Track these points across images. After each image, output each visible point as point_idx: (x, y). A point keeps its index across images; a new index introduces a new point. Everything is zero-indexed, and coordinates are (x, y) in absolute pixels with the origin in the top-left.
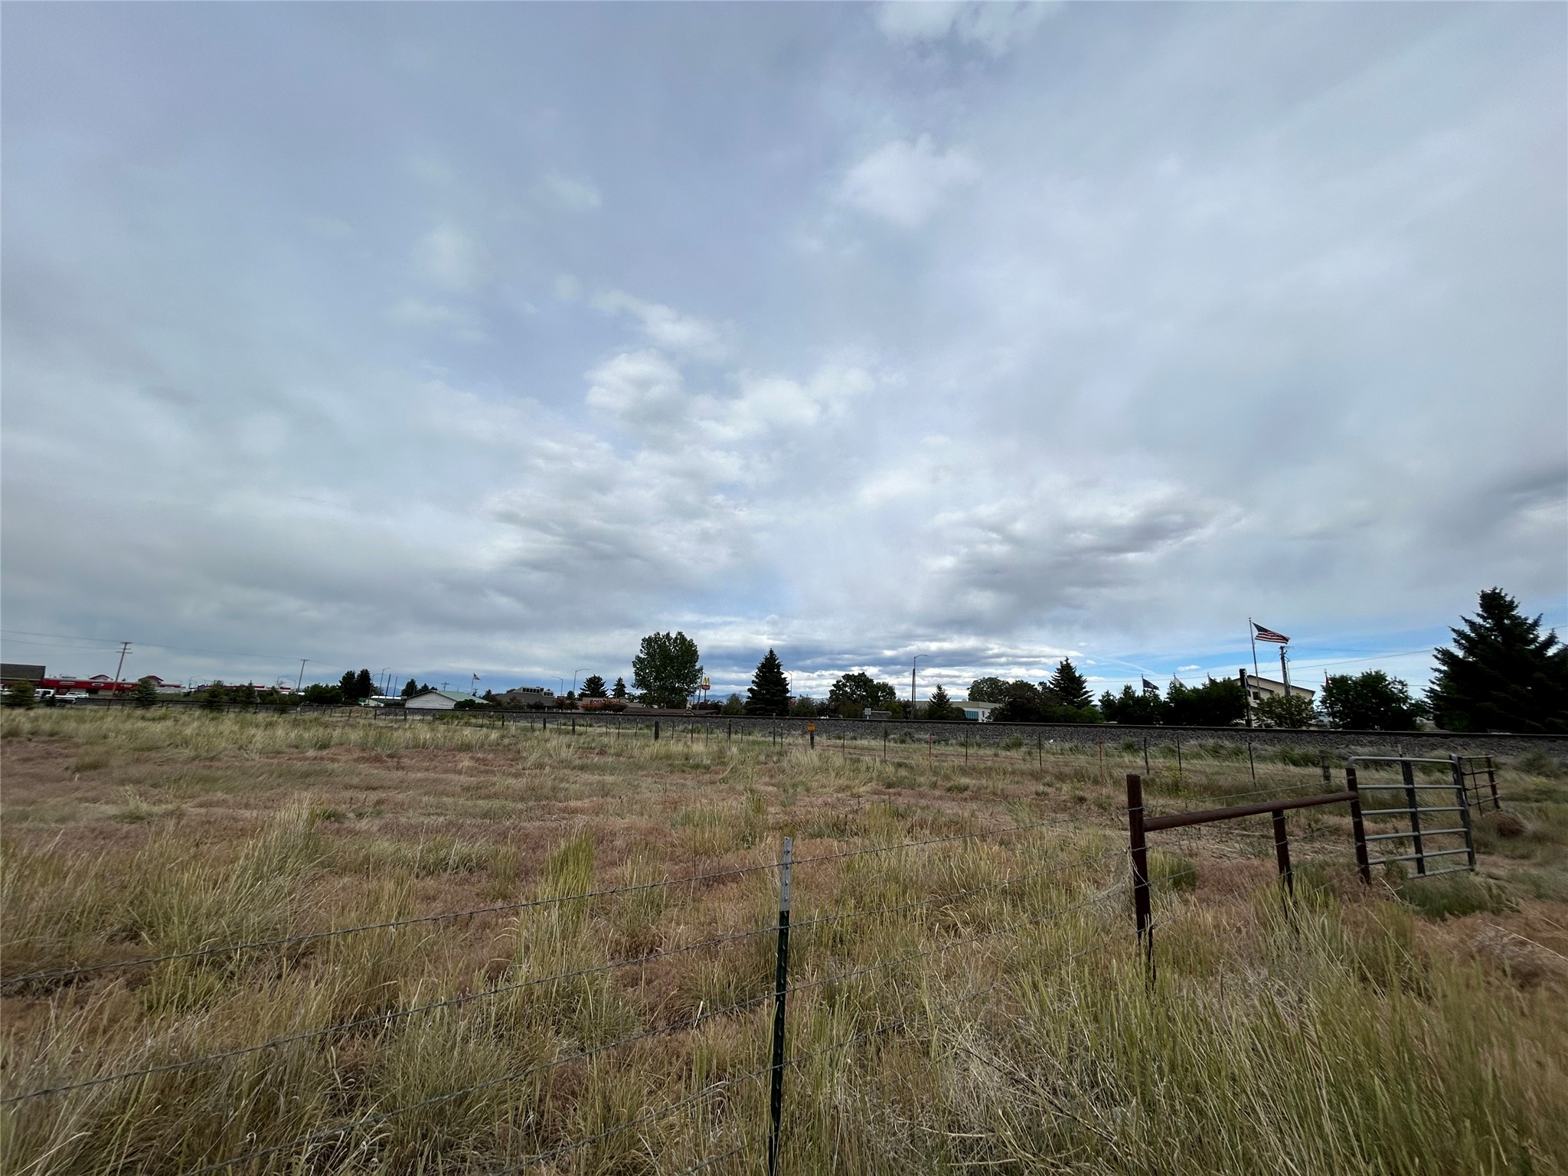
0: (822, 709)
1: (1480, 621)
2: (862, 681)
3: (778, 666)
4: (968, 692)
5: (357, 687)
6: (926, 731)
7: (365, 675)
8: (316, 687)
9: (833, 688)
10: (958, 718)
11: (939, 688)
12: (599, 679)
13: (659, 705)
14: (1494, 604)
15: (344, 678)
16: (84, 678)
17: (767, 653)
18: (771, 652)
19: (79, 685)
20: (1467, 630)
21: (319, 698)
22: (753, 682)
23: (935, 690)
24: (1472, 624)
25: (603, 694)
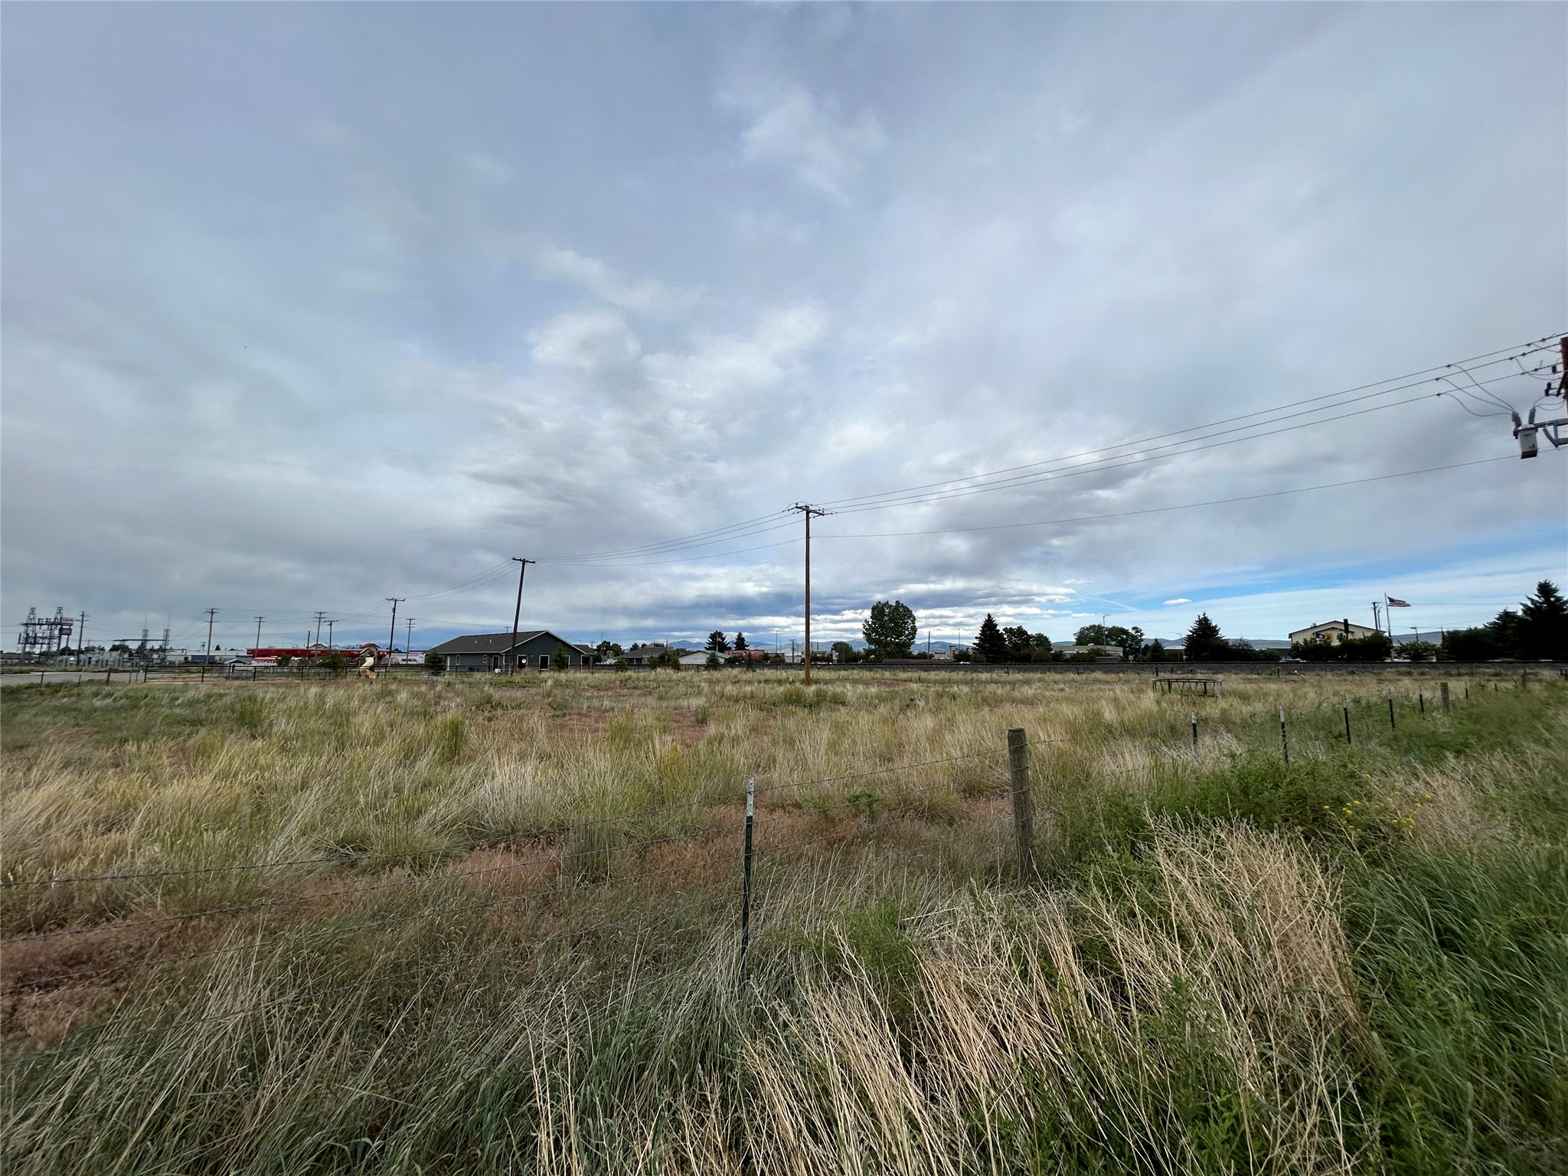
1: (1537, 598)
14: (1545, 589)
20: (1529, 604)
24: (1532, 600)
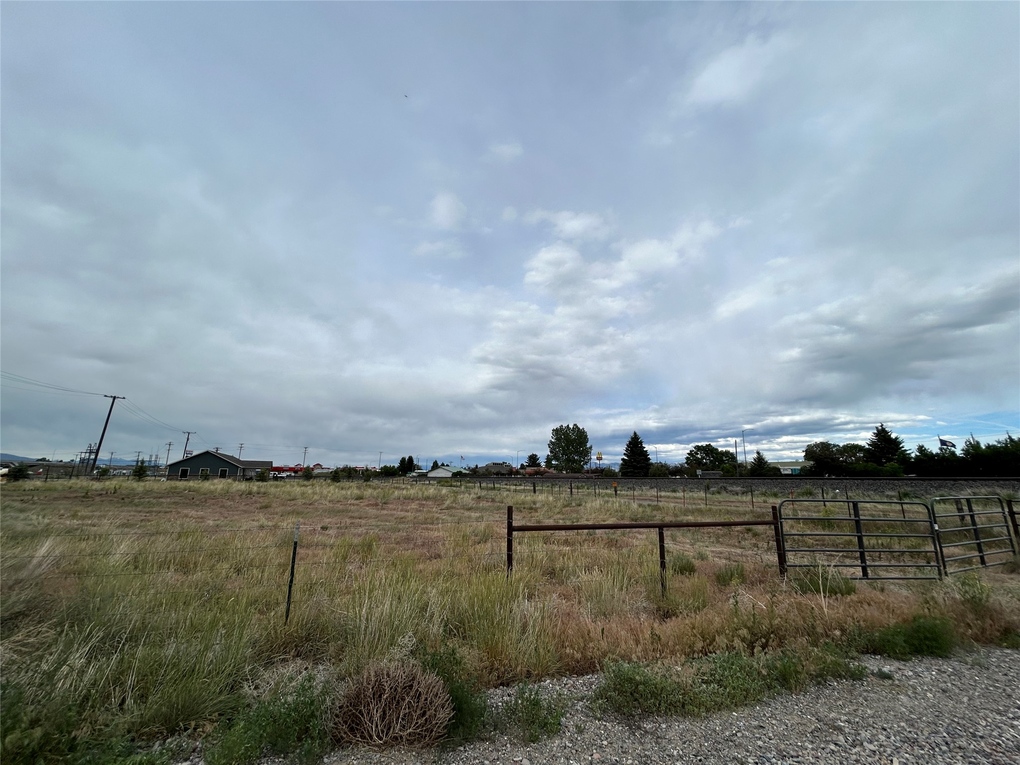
2: (709, 450)
3: (641, 443)
5: (407, 465)
7: (411, 459)
8: (385, 467)
9: (688, 456)
11: (758, 453)
12: (536, 456)
13: (566, 471)
15: (401, 461)
16: (293, 466)
17: (632, 435)
18: (635, 433)
19: (291, 469)
21: (387, 473)
22: (625, 454)
25: (539, 465)
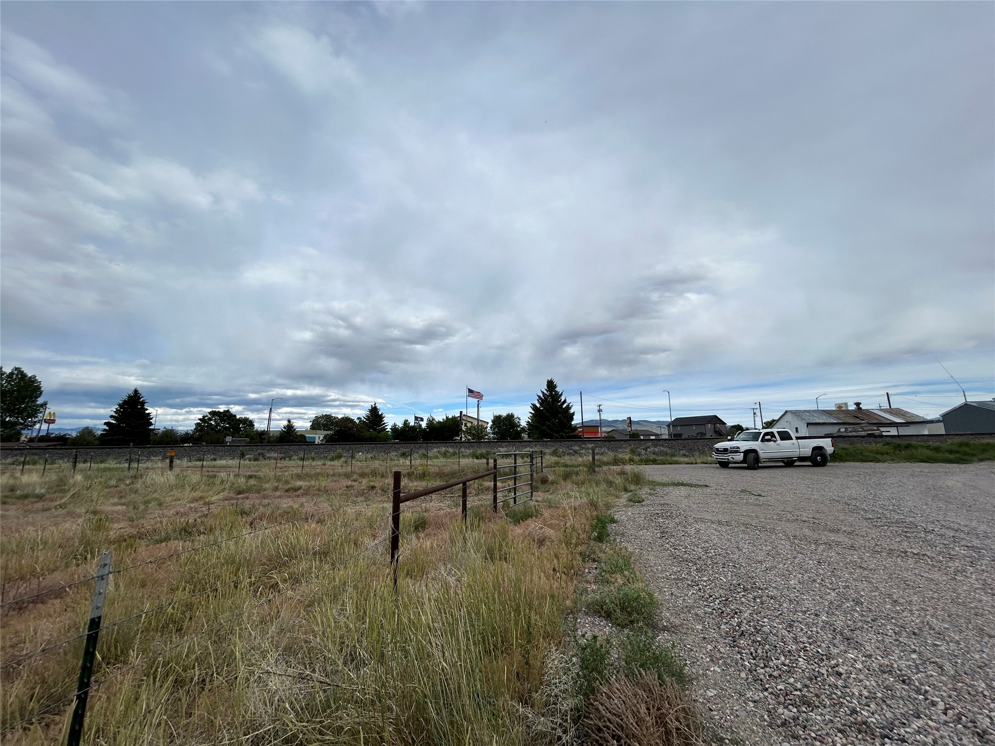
0: (186, 438)
1: (546, 392)
2: (227, 416)
3: (143, 403)
4: (311, 424)
6: (276, 451)
9: (199, 421)
10: (300, 441)
11: (289, 421)
14: (550, 385)
17: (131, 393)
18: (136, 391)
20: (542, 396)
22: (111, 417)
23: (285, 423)
24: (543, 393)
